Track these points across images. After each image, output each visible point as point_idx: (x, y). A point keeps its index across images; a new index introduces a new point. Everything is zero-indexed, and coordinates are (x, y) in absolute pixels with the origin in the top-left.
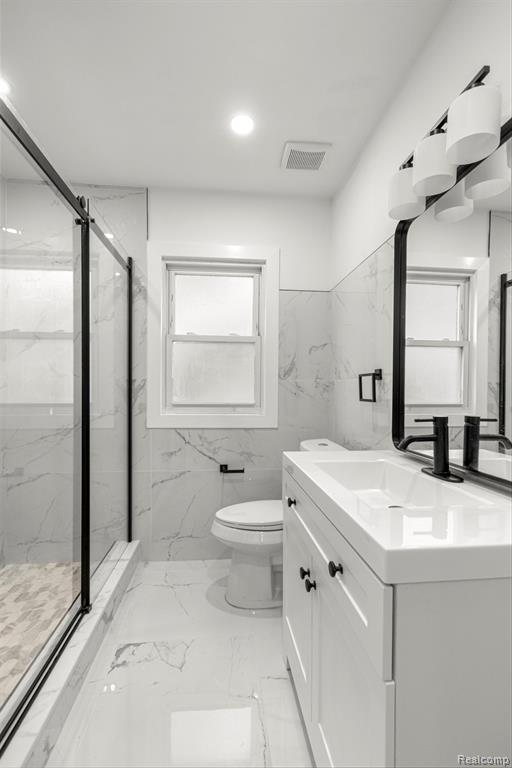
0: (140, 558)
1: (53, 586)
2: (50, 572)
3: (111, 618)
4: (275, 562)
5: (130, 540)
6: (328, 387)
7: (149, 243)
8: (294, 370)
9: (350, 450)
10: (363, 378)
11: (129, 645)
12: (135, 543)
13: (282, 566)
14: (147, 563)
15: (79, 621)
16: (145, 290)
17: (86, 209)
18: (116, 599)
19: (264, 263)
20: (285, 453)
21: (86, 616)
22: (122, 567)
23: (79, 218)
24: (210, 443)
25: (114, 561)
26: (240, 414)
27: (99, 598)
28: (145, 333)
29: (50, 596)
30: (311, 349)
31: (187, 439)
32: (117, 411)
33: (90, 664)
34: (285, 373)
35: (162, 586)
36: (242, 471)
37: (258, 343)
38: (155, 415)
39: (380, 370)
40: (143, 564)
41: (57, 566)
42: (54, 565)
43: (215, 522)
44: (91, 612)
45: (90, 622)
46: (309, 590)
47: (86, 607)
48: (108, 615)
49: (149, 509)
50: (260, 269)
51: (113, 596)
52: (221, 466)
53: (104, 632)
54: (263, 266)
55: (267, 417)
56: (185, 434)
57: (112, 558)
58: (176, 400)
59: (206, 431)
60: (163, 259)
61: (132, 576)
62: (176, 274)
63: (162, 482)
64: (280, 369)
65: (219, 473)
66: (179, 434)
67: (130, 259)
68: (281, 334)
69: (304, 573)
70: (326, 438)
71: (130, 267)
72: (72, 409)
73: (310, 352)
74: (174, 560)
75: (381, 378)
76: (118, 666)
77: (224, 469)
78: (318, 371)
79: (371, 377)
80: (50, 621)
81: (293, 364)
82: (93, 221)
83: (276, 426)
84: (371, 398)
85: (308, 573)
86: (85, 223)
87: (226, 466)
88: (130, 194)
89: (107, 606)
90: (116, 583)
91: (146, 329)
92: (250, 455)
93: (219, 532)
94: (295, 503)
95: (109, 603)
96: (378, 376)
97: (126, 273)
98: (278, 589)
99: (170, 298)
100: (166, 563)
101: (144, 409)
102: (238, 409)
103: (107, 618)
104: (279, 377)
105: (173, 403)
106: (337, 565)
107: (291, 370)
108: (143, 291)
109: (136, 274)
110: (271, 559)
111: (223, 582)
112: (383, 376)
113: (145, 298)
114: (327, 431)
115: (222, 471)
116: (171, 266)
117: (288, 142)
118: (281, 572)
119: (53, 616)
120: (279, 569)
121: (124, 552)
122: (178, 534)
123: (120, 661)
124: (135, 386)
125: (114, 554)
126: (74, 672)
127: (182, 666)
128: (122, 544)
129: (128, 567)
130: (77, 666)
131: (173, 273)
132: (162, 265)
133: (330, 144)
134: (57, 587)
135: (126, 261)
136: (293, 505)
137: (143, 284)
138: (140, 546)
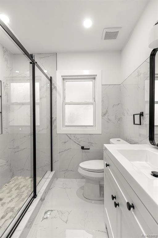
0: (55, 177)
1: (27, 185)
2: (27, 180)
3: (44, 199)
4: (101, 183)
5: (52, 171)
6: (120, 119)
7: (57, 71)
8: (107, 113)
9: (131, 144)
10: (135, 115)
11: (49, 210)
12: (53, 172)
13: (104, 185)
14: (57, 179)
15: (32, 201)
16: (56, 87)
17: (34, 58)
18: (46, 192)
19: (96, 76)
20: (104, 145)
21: (35, 199)
22: (49, 180)
23: (31, 61)
24: (78, 139)
25: (46, 178)
26: (88, 129)
27: (39, 193)
28: (56, 102)
29: (26, 189)
30: (113, 106)
31: (70, 137)
32: (47, 128)
33: (35, 217)
34: (104, 115)
35: (62, 188)
36: (89, 149)
37: (94, 104)
38: (60, 129)
39: (143, 112)
40: (56, 179)
41: (29, 178)
42: (29, 177)
43: (79, 167)
44: (37, 198)
45: (36, 201)
46: (116, 207)
47: (35, 196)
48: (43, 198)
49: (58, 161)
50: (95, 78)
51: (44, 191)
52: (82, 147)
53: (41, 204)
54: (96, 77)
55: (98, 130)
56: (69, 135)
57: (45, 177)
58: (66, 124)
59: (76, 135)
60: (62, 76)
61: (52, 183)
62: (66, 82)
63: (62, 152)
64: (102, 113)
65: (81, 149)
66: (68, 136)
67: (51, 77)
68: (102, 101)
69: (113, 198)
70: (120, 138)
71: (51, 80)
72: (30, 127)
73: (113, 107)
74: (66, 178)
75: (143, 116)
76: (45, 219)
77: (83, 148)
78: (116, 113)
79: (139, 115)
80: (25, 198)
81: (107, 111)
82: (36, 63)
83: (101, 133)
84: (139, 123)
85: (115, 198)
86: (33, 63)
87: (83, 147)
88: (51, 55)
89: (43, 195)
90: (46, 186)
91: (56, 101)
92: (91, 143)
93: (81, 171)
94: (109, 165)
95: (44, 193)
96: (141, 114)
97: (49, 82)
98: (102, 193)
99: (64, 90)
100: (63, 179)
101: (56, 127)
102: (87, 127)
103: (42, 200)
104: (102, 116)
105: (66, 125)
106: (131, 204)
107: (106, 113)
108: (55, 87)
109: (53, 82)
110: (99, 182)
111: (82, 188)
112: (144, 115)
113: (56, 90)
114: (120, 135)
115: (82, 148)
116: (64, 79)
117: (105, 29)
118: (103, 187)
119: (26, 196)
120: (102, 186)
121: (50, 175)
122: (67, 169)
123: (45, 217)
124: (53, 119)
125: (46, 176)
126: (29, 222)
127: (67, 221)
128: (49, 172)
129: (50, 181)
130: (30, 219)
131: (65, 81)
132: (61, 79)
133: (121, 28)
134: (28, 186)
135: (50, 78)
136: (108, 166)
137: (55, 85)
138: (55, 173)
